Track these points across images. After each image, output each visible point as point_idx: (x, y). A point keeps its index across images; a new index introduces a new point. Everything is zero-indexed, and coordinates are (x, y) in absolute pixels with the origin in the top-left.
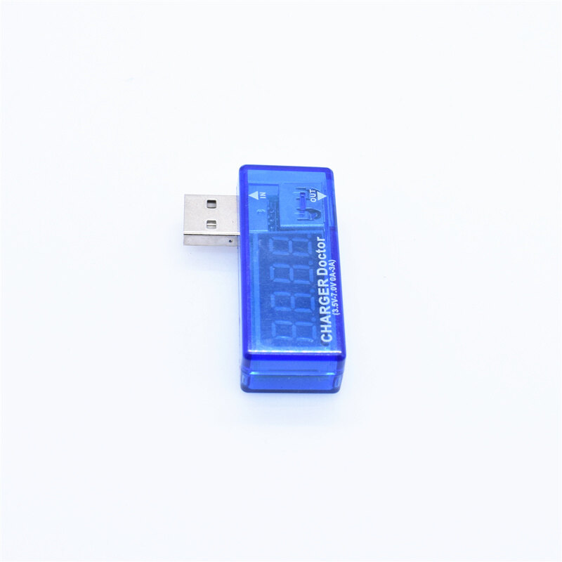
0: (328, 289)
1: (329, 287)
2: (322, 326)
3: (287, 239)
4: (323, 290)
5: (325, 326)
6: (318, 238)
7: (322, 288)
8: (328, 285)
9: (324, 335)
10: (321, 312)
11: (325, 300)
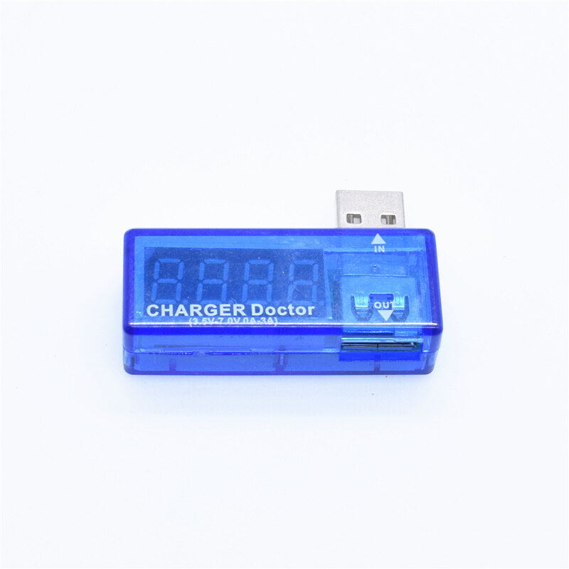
0: (230, 314)
1: (232, 316)
2: (171, 306)
3: (316, 278)
4: (229, 310)
5: (171, 310)
6: (313, 307)
7: (231, 308)
8: (235, 314)
9: (157, 307)
10: (192, 306)
11: (212, 310)
